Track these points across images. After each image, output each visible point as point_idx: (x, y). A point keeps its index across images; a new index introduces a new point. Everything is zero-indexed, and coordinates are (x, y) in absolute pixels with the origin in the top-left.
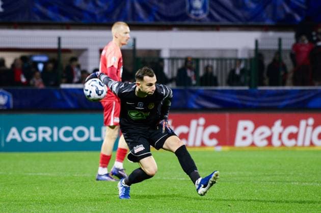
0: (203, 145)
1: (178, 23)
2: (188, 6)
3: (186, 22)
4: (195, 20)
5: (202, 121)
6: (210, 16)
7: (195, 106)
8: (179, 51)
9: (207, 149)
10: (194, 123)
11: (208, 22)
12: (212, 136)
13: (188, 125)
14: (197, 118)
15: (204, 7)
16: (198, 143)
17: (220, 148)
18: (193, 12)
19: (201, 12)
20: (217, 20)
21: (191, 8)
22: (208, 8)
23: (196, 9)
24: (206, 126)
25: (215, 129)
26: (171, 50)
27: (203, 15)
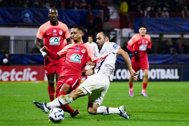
0: (29, 80)
1: (18, 24)
2: (23, 17)
3: (22, 24)
4: (26, 23)
5: (29, 69)
6: (33, 21)
7: (26, 62)
8: (19, 37)
9: (31, 82)
10: (25, 70)
11: (32, 24)
12: (34, 76)
13: (23, 71)
14: (27, 68)
15: (30, 17)
16: (27, 79)
17: (37, 82)
18: (25, 19)
19: (29, 19)
20: (36, 23)
21: (25, 17)
22: (32, 17)
23: (27, 18)
24: (31, 72)
25: (35, 73)
26: (15, 37)
27: (30, 21)
